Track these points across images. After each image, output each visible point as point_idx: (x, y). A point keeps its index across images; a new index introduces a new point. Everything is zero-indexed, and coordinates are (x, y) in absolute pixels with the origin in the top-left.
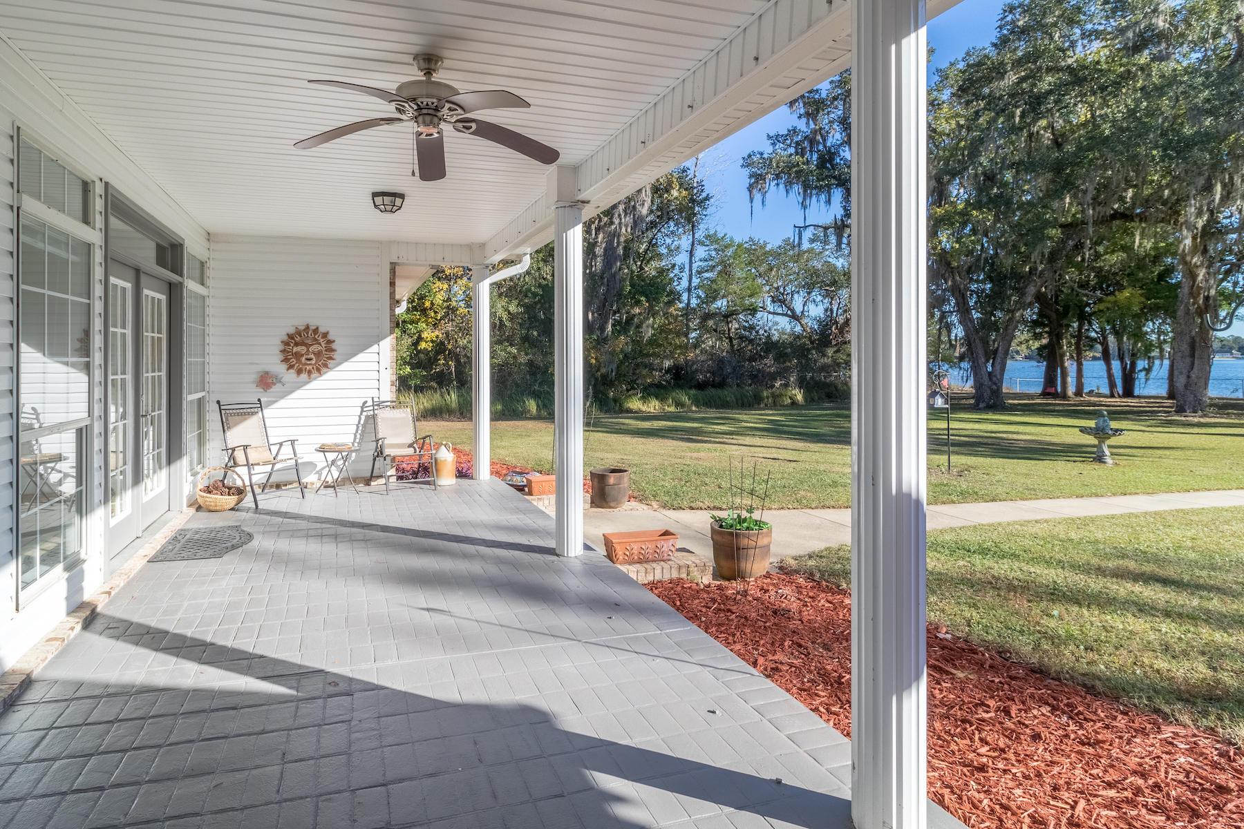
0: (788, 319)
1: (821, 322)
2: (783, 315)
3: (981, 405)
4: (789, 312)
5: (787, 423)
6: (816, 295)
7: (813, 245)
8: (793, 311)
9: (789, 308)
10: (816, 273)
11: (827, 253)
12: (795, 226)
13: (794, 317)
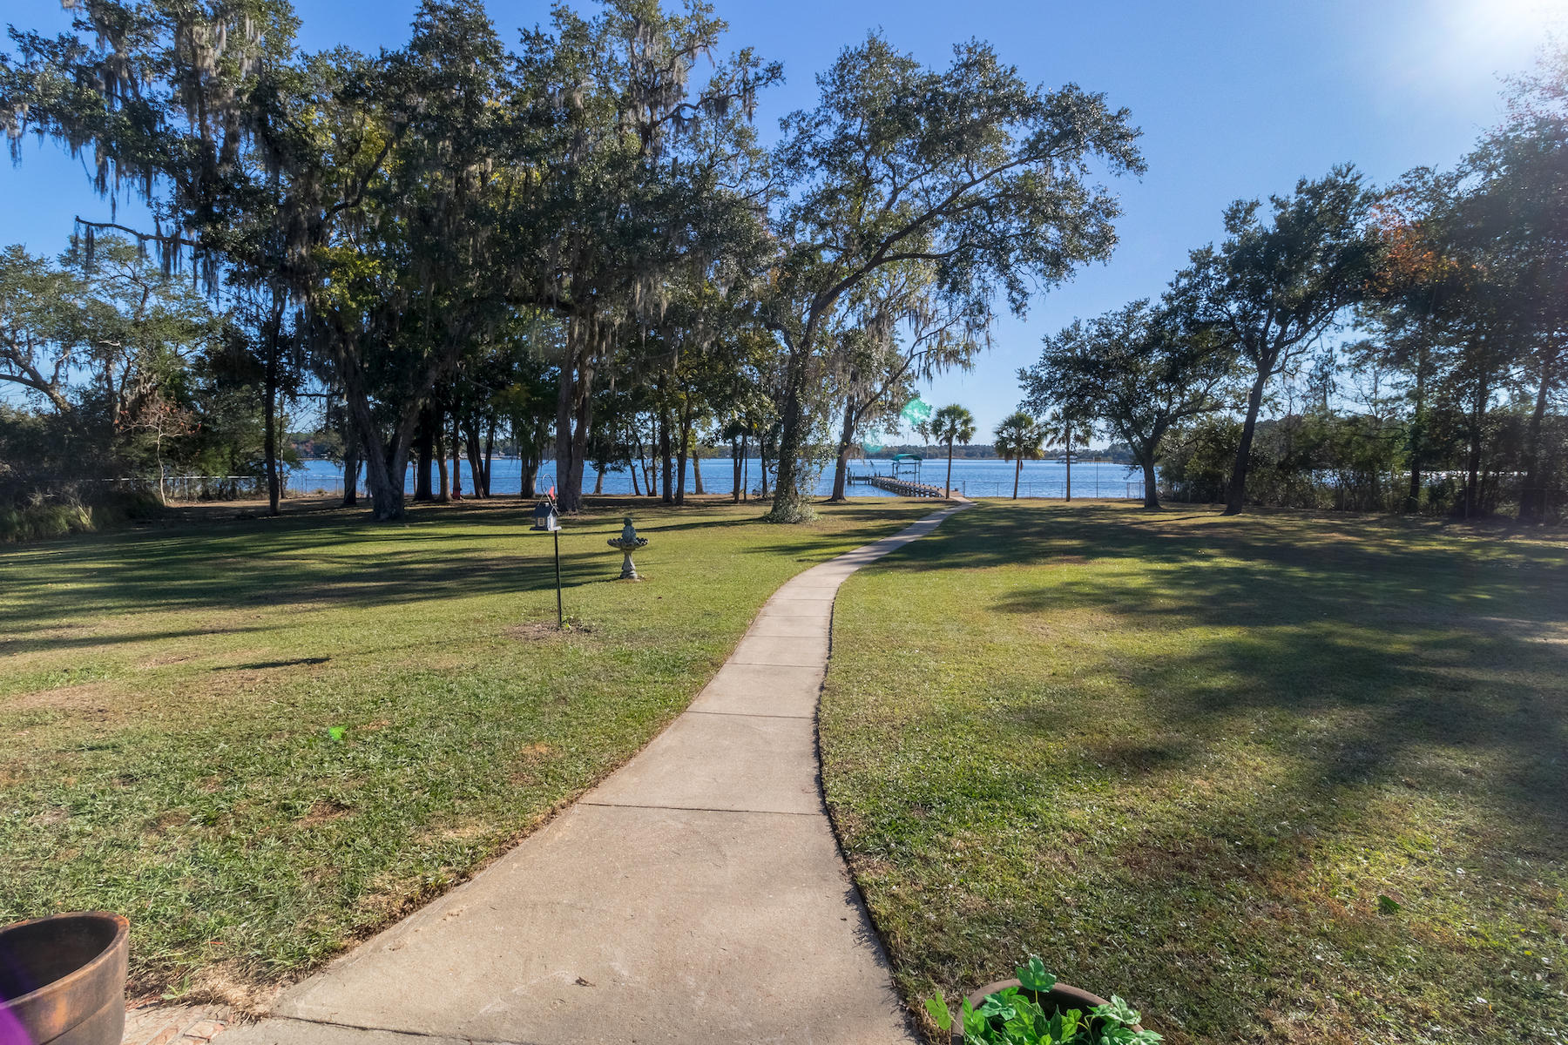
0: (23, 387)
1: (88, 396)
2: (12, 378)
3: (383, 516)
4: (26, 375)
5: (137, 573)
6: (80, 351)
7: (69, 269)
8: (34, 373)
9: (26, 368)
10: (74, 317)
11: (93, 286)
12: (78, 219)
13: (37, 383)
